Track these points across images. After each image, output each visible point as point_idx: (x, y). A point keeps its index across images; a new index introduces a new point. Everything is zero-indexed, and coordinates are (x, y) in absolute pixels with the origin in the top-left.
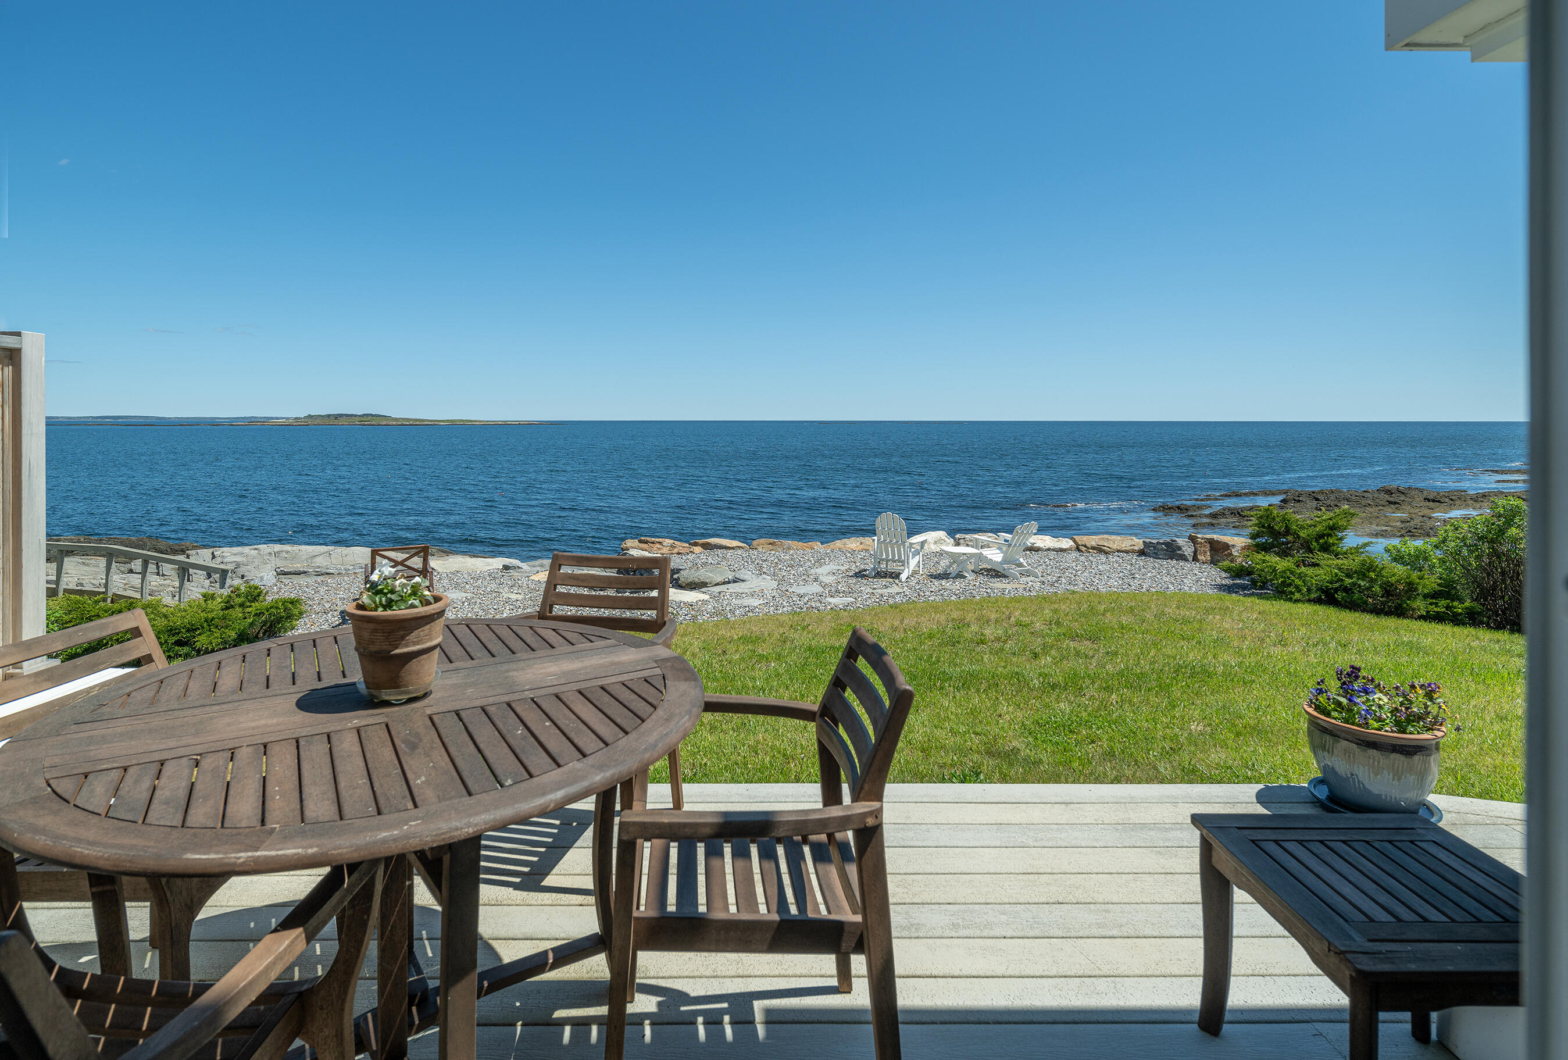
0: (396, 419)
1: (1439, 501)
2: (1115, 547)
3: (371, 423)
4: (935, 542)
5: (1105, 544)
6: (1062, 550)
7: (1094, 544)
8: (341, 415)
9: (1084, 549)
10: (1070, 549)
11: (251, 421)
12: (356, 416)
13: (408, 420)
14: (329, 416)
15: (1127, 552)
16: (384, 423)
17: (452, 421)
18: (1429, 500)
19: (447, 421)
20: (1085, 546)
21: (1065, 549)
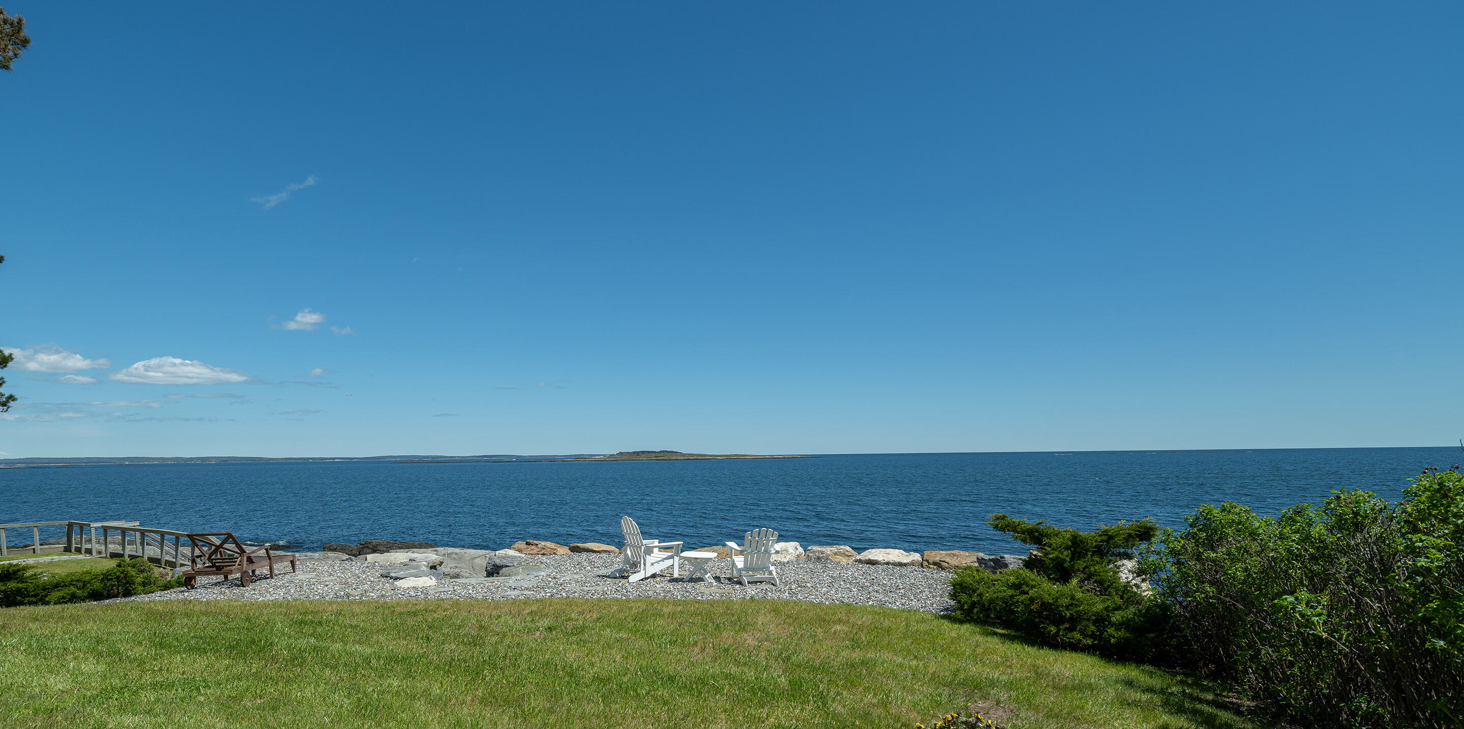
0: (684, 455)
3: (665, 458)
5: (947, 560)
7: (937, 559)
8: (643, 452)
9: (926, 563)
10: (914, 564)
12: (655, 452)
14: (635, 453)
16: (674, 458)
17: (727, 456)
19: (724, 456)
20: (928, 561)
21: (905, 563)
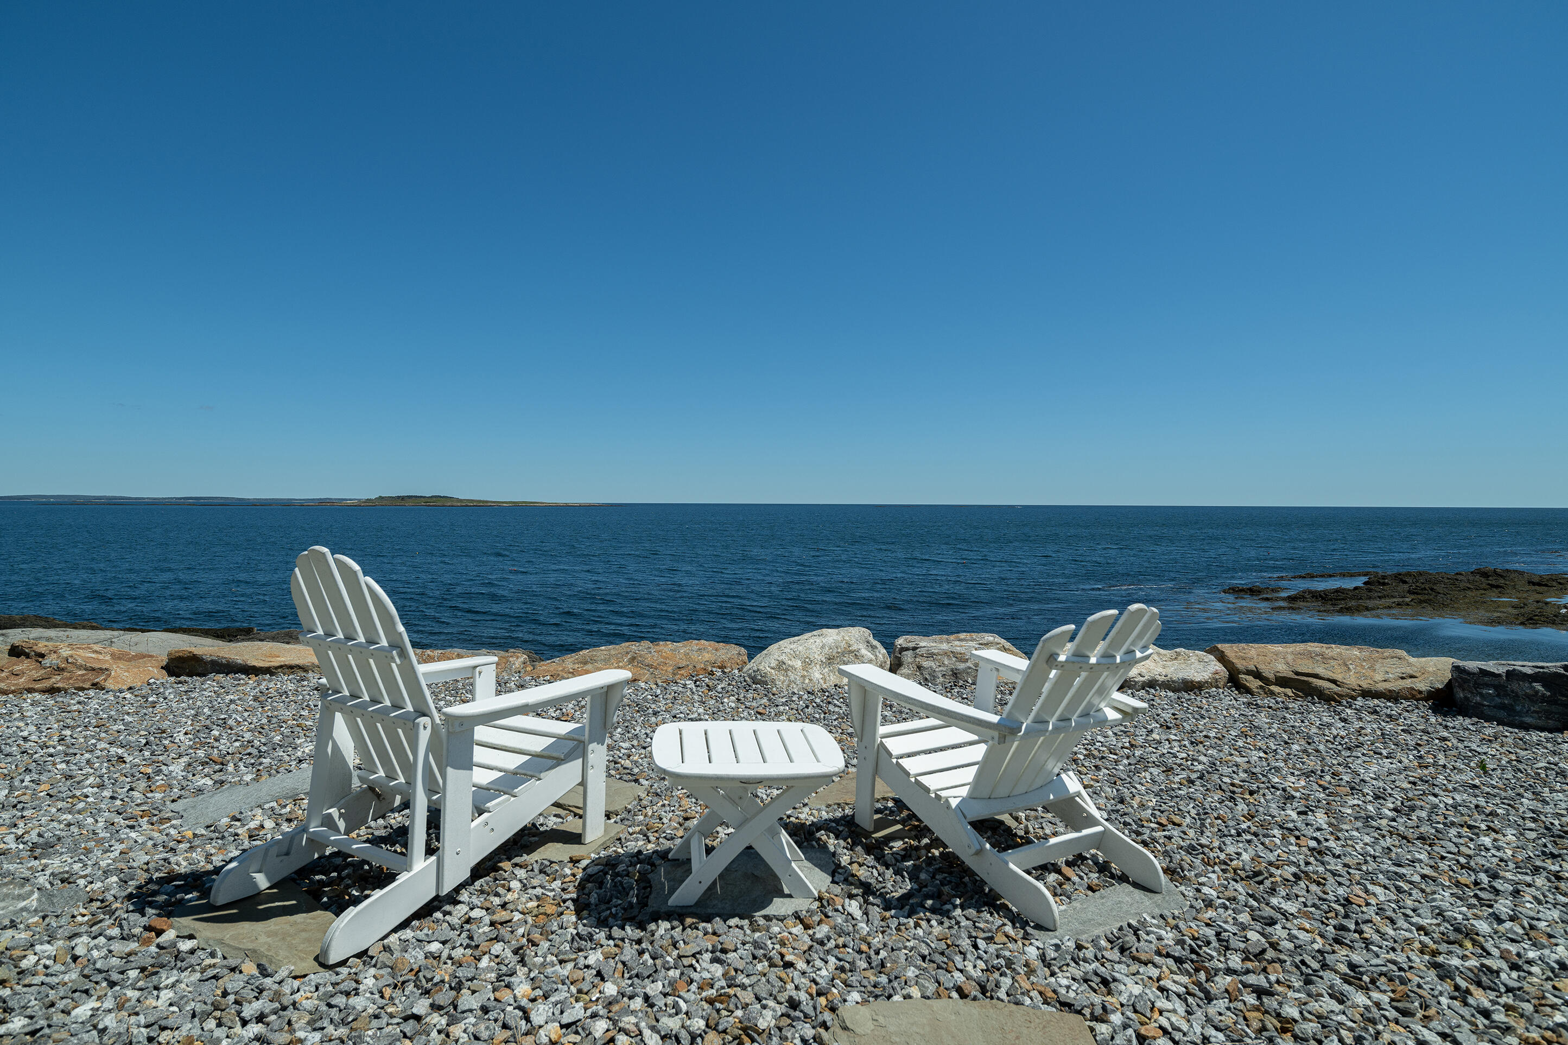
0: (461, 501)
1: (1546, 585)
2: (1352, 680)
3: (438, 504)
4: (830, 660)
5: (1320, 671)
6: (1190, 686)
7: (1282, 668)
9: (1254, 684)
10: (1214, 683)
11: (322, 502)
12: (424, 497)
13: (472, 501)
14: (399, 497)
15: (1393, 696)
18: (1534, 584)
20: (1257, 675)
21: (1199, 682)
